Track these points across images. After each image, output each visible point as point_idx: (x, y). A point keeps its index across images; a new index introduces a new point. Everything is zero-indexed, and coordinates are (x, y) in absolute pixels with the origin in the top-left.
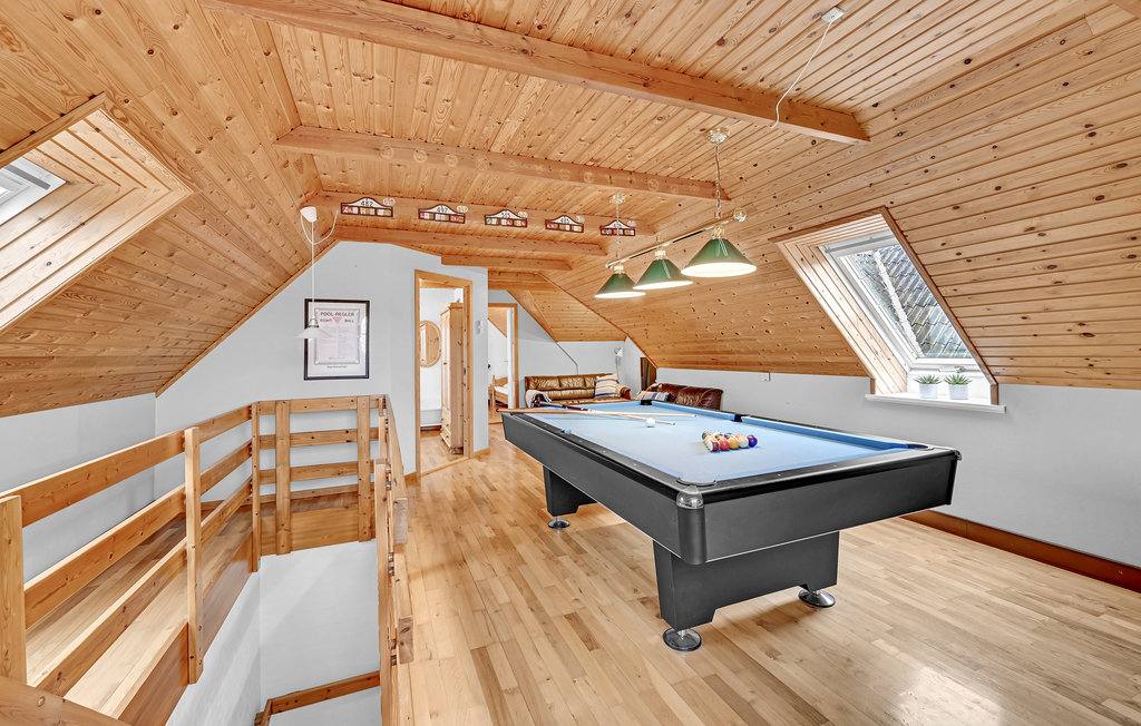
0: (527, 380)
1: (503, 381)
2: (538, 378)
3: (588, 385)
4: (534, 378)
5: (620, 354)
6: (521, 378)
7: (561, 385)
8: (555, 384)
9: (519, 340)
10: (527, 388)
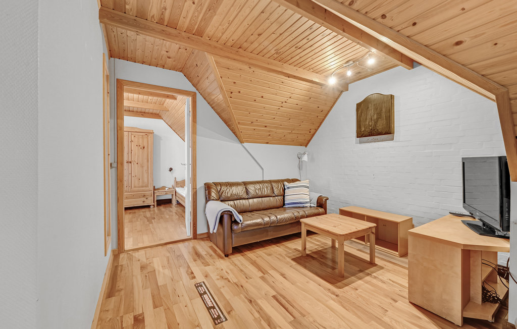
0: (208, 187)
1: (182, 184)
2: (221, 184)
3: (276, 192)
4: (216, 184)
5: (305, 158)
6: (200, 185)
7: (247, 192)
8: (239, 191)
9: (198, 138)
10: (208, 199)
